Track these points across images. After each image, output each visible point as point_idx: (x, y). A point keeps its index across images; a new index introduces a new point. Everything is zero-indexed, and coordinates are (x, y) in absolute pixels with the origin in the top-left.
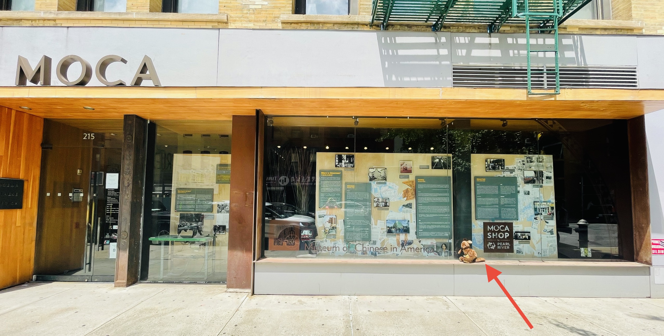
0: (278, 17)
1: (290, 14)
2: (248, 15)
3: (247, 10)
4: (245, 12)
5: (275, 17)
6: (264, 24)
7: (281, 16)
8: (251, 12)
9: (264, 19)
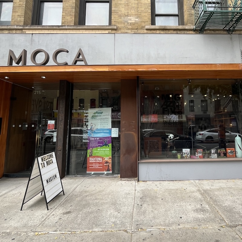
0: (144, 27)
1: (150, 25)
2: (128, 26)
3: (127, 23)
4: (126, 24)
5: (142, 27)
6: (137, 31)
7: (146, 26)
8: (129, 24)
9: (136, 28)
